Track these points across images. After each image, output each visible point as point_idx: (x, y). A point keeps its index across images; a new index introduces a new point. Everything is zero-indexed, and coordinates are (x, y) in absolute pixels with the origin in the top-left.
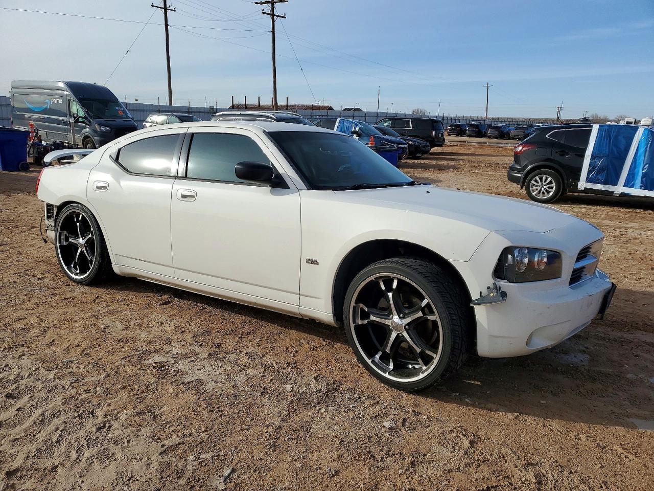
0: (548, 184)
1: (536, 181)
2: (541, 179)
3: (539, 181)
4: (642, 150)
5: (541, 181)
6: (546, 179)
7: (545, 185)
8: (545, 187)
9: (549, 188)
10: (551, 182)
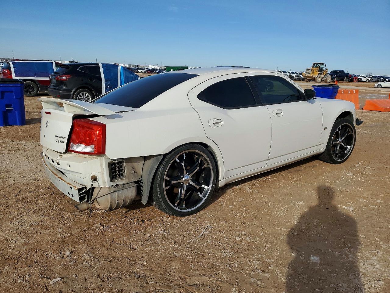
0: (87, 97)
1: (80, 96)
2: (83, 94)
3: (82, 96)
4: (122, 77)
5: (83, 96)
6: (86, 94)
7: (86, 98)
8: (86, 99)
9: (88, 99)
10: (88, 96)
